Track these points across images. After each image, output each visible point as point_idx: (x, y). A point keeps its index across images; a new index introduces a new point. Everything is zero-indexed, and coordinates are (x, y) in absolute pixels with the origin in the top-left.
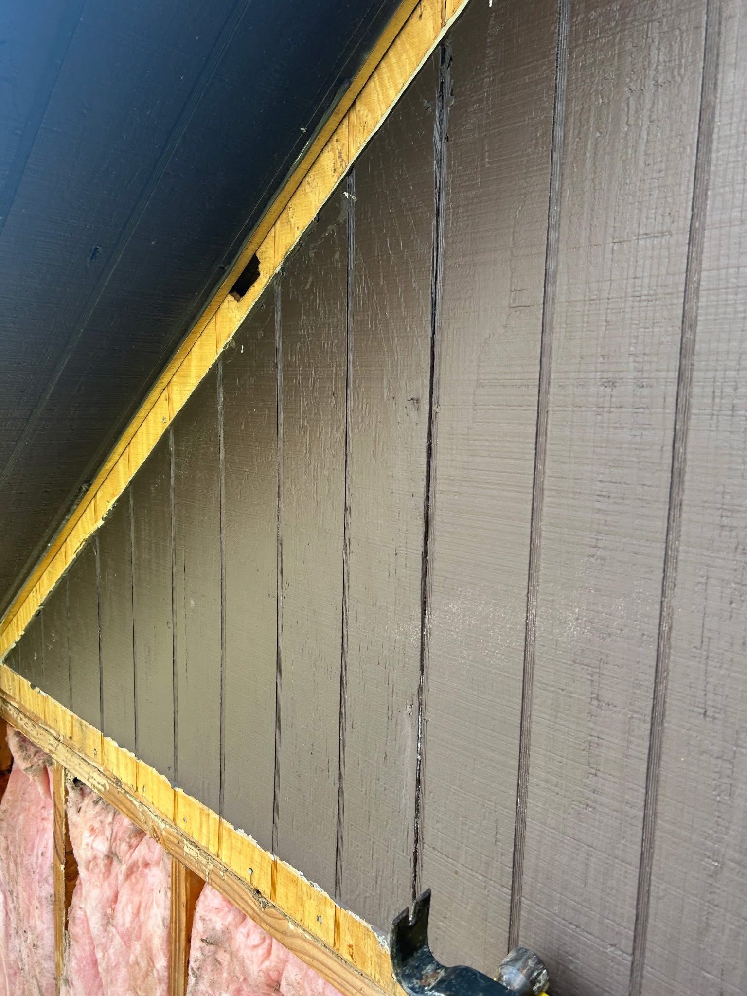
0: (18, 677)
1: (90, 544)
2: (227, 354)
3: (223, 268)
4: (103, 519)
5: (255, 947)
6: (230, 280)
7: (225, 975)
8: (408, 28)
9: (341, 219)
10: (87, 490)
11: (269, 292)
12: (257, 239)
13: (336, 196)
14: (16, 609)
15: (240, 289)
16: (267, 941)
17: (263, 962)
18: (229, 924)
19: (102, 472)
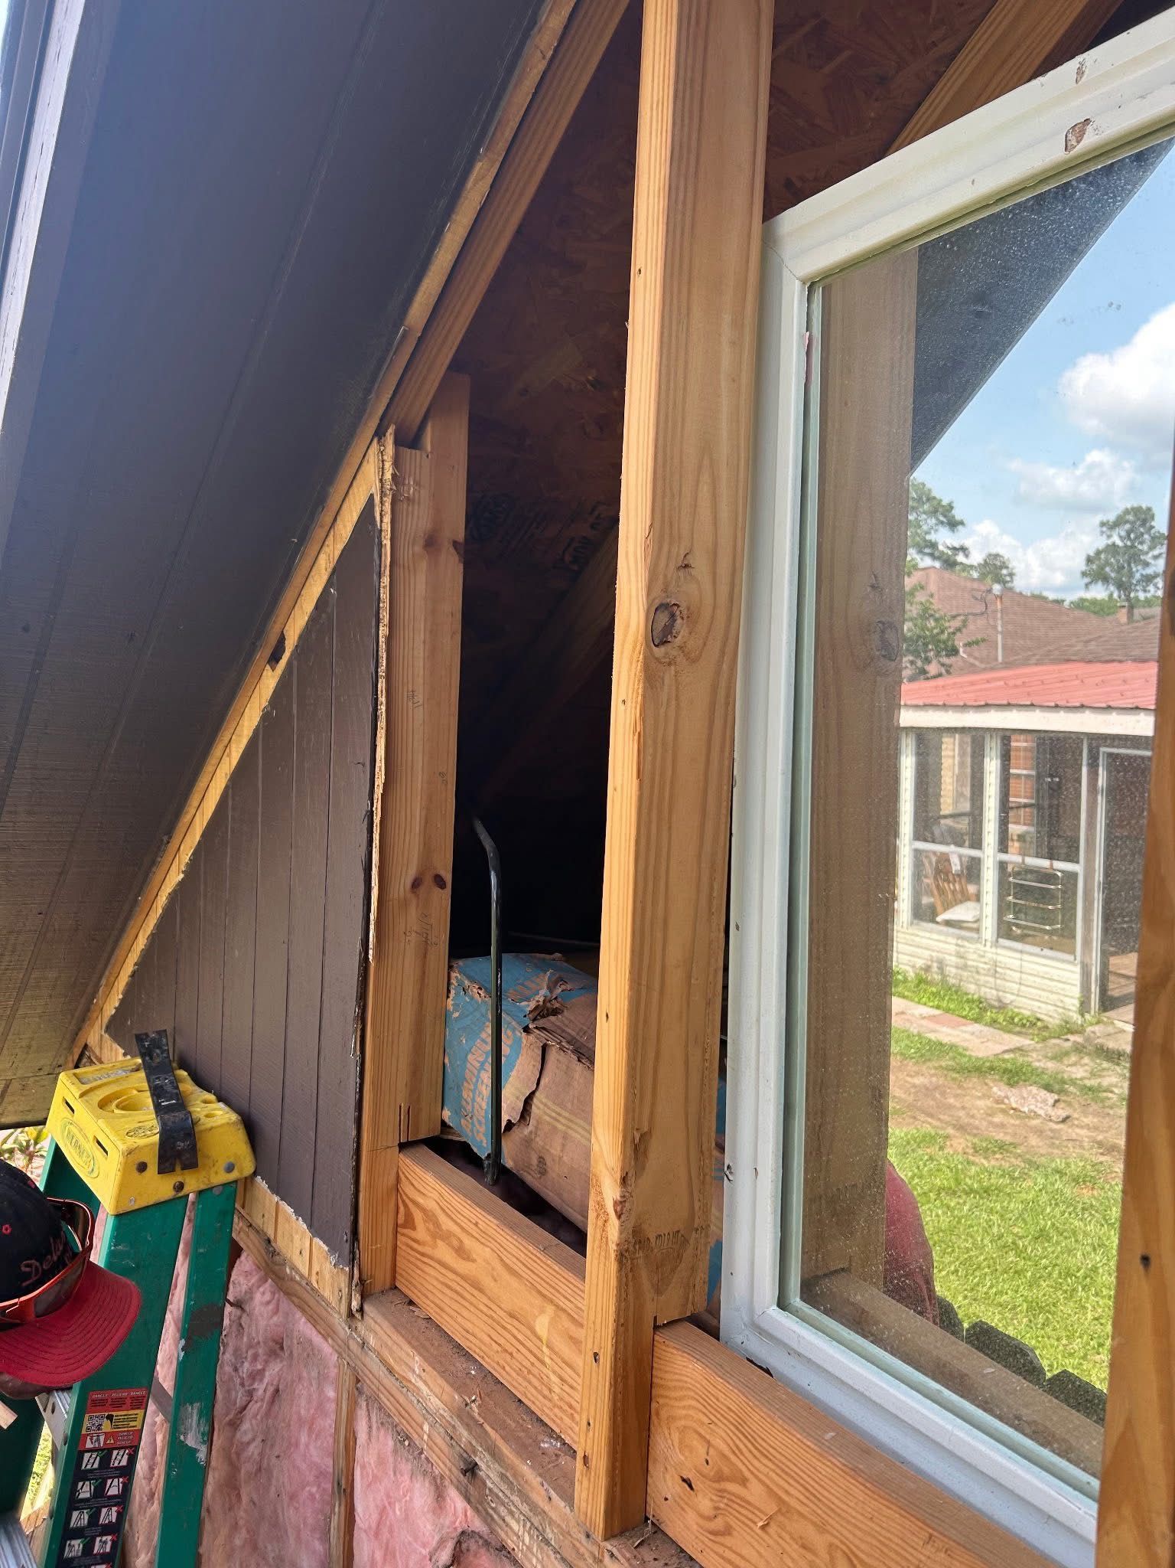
0: (116, 1046)
1: (173, 897)
2: (265, 717)
3: (254, 644)
4: (183, 872)
5: (268, 1303)
6: (266, 652)
7: (245, 1339)
8: (363, 468)
9: (329, 610)
10: (168, 842)
11: (289, 663)
12: (281, 620)
13: (325, 591)
14: (116, 970)
15: (275, 658)
16: (277, 1296)
17: (271, 1317)
18: (253, 1285)
19: (180, 824)
